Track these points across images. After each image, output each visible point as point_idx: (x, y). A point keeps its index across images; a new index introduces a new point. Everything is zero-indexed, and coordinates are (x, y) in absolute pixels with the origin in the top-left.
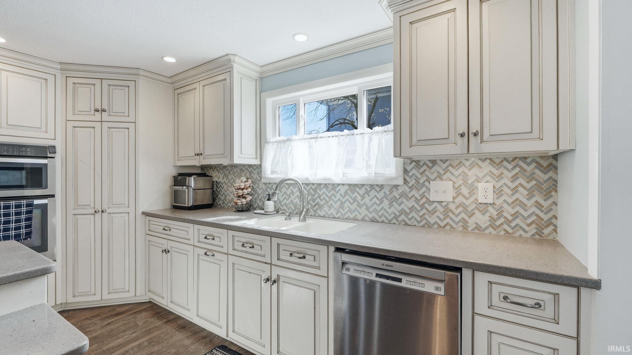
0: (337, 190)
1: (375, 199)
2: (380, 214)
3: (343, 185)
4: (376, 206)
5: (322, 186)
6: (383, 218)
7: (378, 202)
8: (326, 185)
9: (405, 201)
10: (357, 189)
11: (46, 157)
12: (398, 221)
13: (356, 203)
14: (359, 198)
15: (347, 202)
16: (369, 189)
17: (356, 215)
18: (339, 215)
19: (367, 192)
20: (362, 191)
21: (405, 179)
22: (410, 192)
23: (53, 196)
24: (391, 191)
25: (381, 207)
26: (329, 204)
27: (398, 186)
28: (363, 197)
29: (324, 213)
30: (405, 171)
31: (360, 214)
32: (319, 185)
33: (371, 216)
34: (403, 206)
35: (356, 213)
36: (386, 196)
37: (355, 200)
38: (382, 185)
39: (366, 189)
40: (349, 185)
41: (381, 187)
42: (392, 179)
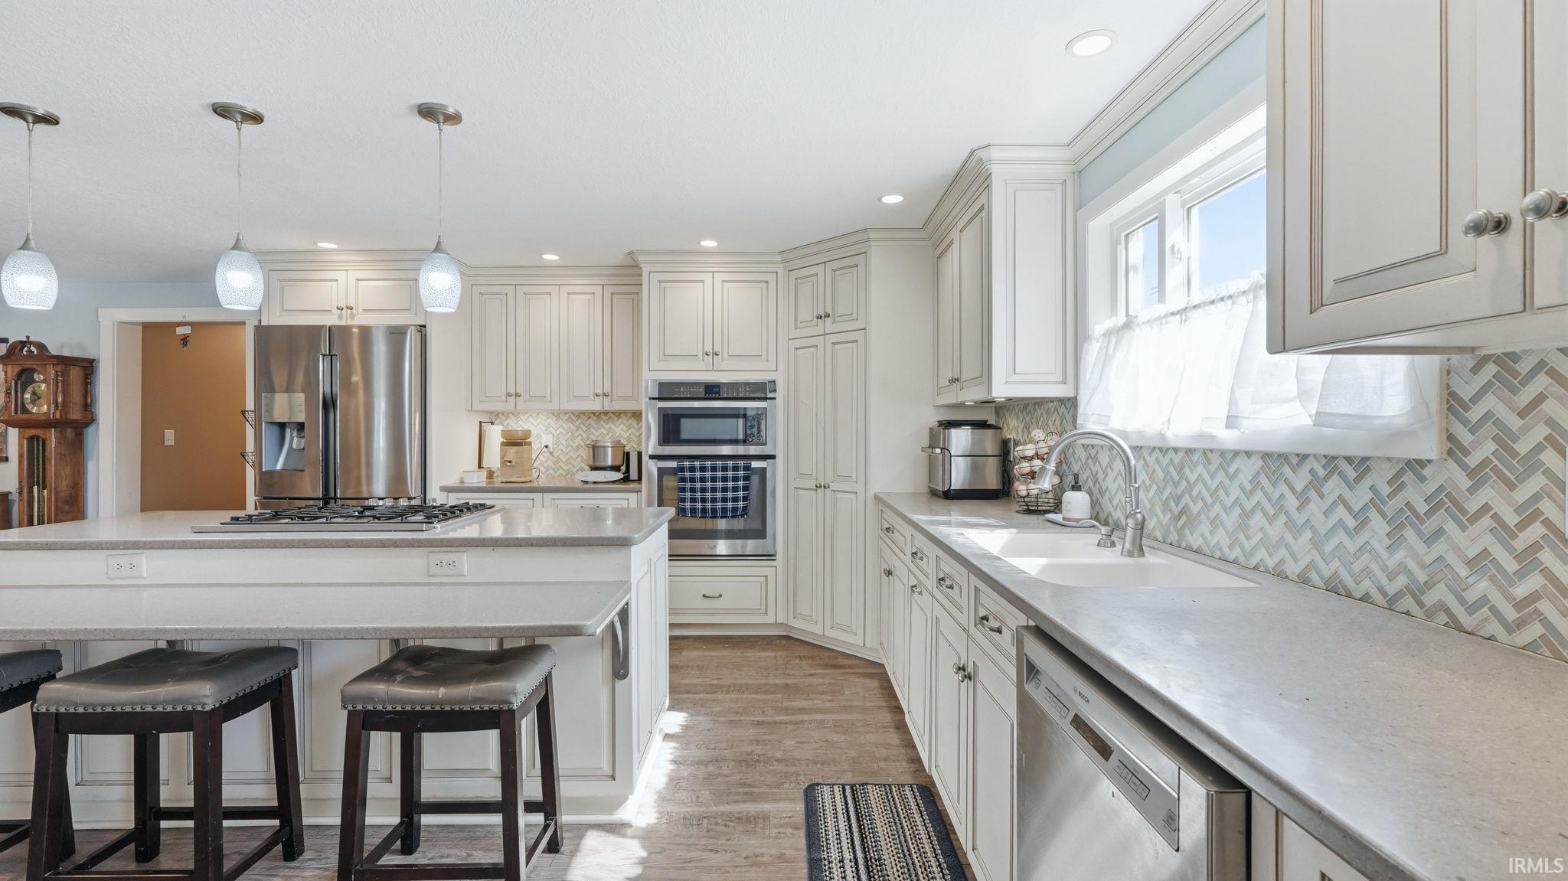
0: (1232, 470)
1: (1341, 512)
2: (1358, 566)
3: (1248, 454)
4: (1341, 536)
5: (1195, 457)
6: (1367, 585)
7: (1351, 523)
8: (1204, 452)
9: (1451, 527)
10: (1287, 470)
11: (765, 399)
12: (1421, 605)
13: (1283, 519)
14: (1292, 502)
15: (1259, 515)
16: (1321, 472)
17: (1282, 561)
18: (1236, 553)
19: (1316, 484)
20: (1301, 480)
21: (1451, 438)
22: (1472, 490)
23: (773, 457)
24: (1397, 484)
25: (1360, 540)
26: (1212, 514)
27: (1422, 463)
28: (1303, 500)
29: (1200, 541)
30: (1453, 403)
31: (1296, 560)
32: (1189, 451)
33: (1327, 571)
34: (1441, 548)
35: (1282, 552)
36: (1377, 502)
37: (1281, 509)
38: (1365, 459)
39: (1311, 471)
40: (1266, 456)
41: (1363, 465)
42: (1398, 435)
